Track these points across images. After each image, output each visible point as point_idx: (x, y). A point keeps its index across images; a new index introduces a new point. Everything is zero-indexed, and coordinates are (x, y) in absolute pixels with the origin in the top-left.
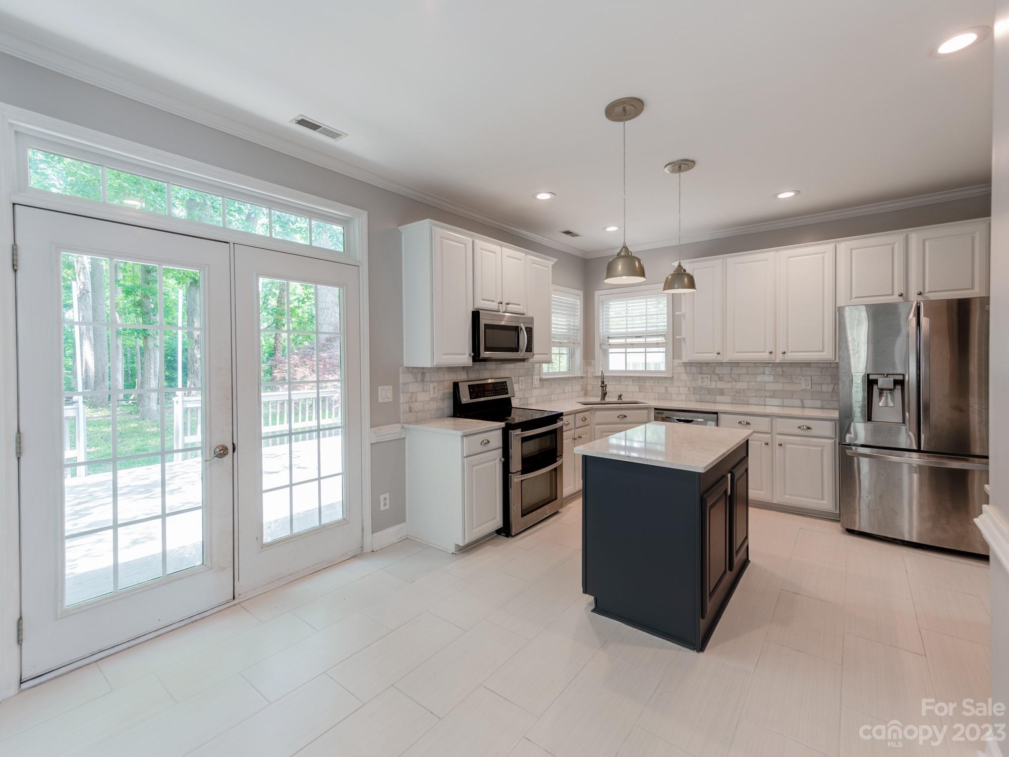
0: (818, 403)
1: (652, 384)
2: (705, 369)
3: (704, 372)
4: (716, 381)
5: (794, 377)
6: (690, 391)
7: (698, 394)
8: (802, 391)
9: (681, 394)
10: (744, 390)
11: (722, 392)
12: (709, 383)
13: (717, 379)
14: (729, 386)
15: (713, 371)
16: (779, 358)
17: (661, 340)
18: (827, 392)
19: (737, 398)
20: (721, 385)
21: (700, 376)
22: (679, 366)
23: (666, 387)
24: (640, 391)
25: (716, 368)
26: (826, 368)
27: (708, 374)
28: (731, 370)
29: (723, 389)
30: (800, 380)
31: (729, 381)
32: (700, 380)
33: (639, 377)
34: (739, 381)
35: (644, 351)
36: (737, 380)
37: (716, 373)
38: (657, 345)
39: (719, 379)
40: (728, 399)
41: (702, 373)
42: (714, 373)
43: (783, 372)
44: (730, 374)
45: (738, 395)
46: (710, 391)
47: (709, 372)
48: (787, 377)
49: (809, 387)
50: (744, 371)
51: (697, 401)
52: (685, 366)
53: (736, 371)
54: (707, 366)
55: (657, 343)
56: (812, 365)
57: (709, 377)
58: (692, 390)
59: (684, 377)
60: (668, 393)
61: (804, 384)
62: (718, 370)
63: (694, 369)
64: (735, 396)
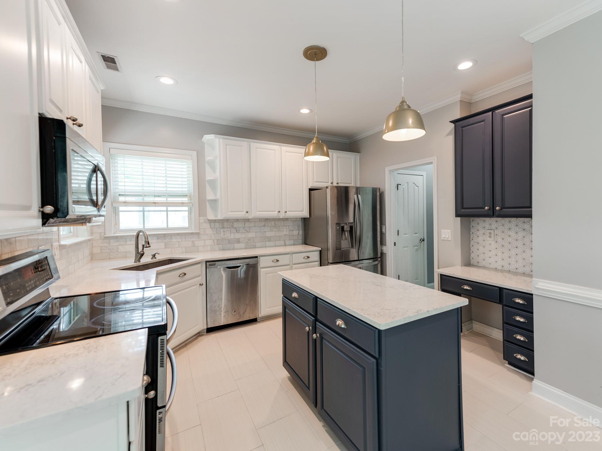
0: (292, 242)
1: (179, 240)
2: (226, 224)
3: (225, 227)
4: (234, 233)
5: (280, 227)
6: (214, 243)
7: (220, 244)
8: (285, 235)
9: (207, 246)
10: (253, 238)
11: (238, 241)
12: (229, 234)
13: (235, 232)
14: (244, 236)
15: (232, 226)
16: (282, 216)
17: (185, 200)
18: (296, 235)
19: (249, 244)
20: (238, 236)
21: (222, 230)
22: (204, 223)
23: (193, 241)
24: (166, 248)
25: (234, 223)
26: (295, 221)
27: (228, 228)
28: (245, 224)
29: (240, 238)
30: (284, 229)
31: (243, 233)
32: (222, 234)
33: (164, 234)
34: (250, 232)
35: (166, 210)
36: (249, 231)
37: (235, 227)
38: (182, 204)
39: (237, 231)
40: (242, 245)
41: (224, 228)
42: (233, 227)
43: (275, 224)
44: (244, 228)
45: (249, 242)
46: (230, 241)
47: (229, 227)
48: (277, 228)
49: (288, 233)
50: (252, 224)
51: (220, 250)
52: (210, 223)
53: (247, 224)
54: (227, 222)
55: (182, 203)
56: (289, 220)
57: (229, 231)
58: (216, 241)
59: (209, 231)
60: (194, 246)
61: (285, 231)
62: (236, 225)
63: (217, 225)
64: (247, 242)
